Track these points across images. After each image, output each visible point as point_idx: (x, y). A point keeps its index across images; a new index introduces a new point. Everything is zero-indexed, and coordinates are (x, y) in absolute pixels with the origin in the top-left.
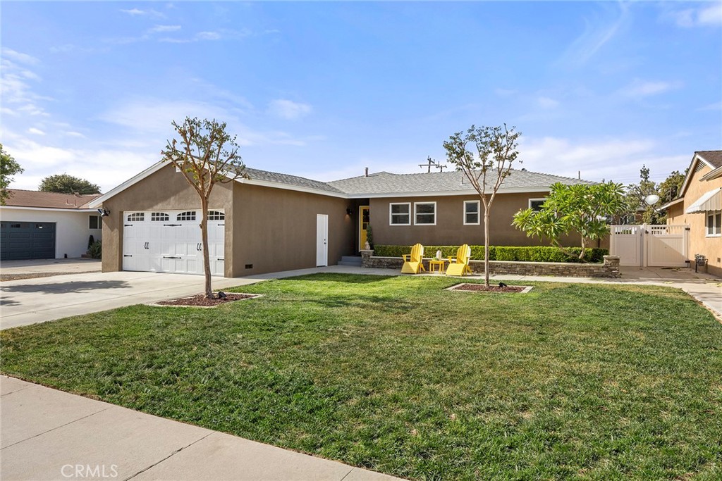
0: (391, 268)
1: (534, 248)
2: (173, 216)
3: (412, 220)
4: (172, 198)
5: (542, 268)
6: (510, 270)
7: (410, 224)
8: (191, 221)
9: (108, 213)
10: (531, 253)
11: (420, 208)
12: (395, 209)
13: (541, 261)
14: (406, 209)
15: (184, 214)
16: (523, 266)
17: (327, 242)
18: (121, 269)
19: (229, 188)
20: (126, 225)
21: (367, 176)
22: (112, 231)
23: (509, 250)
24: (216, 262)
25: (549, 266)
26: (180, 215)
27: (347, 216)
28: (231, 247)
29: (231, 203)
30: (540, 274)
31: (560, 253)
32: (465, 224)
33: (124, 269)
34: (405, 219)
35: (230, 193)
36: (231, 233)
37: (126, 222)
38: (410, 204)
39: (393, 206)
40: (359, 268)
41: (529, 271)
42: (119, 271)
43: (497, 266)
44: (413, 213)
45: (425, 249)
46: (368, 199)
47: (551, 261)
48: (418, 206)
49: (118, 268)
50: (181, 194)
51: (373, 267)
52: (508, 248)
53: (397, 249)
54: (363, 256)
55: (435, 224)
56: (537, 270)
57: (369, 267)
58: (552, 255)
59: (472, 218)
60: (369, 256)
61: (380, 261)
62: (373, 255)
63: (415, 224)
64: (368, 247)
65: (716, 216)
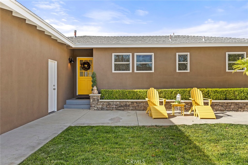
0: (120, 110)
3: (133, 68)
7: (131, 71)
10: (236, 93)
11: (140, 58)
14: (127, 58)
17: (56, 87)
21: (76, 37)
23: (221, 92)
27: (69, 64)
32: (177, 71)
34: (127, 67)
38: (131, 54)
43: (216, 105)
44: (133, 63)
46: (92, 50)
51: (103, 109)
52: (220, 89)
53: (123, 93)
54: (91, 100)
55: (153, 71)
59: (183, 67)
60: (98, 100)
61: (109, 104)
62: (101, 99)
63: (135, 71)
64: (96, 91)
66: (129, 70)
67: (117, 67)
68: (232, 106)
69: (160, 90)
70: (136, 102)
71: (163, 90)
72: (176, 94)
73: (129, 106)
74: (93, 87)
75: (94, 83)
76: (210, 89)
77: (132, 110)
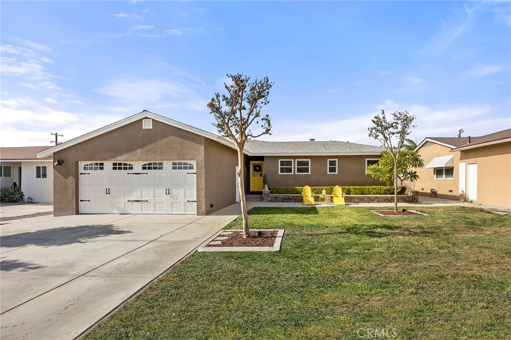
0: (284, 202)
1: (372, 187)
2: (138, 166)
3: (294, 171)
4: (139, 151)
5: (379, 198)
6: (361, 200)
7: (293, 173)
8: (157, 171)
9: (61, 162)
10: (370, 190)
11: (299, 163)
12: (282, 164)
13: (376, 194)
14: (290, 163)
15: (150, 164)
16: (368, 197)
18: (78, 213)
19: (200, 144)
20: (81, 174)
22: (66, 178)
23: (359, 189)
24: (185, 203)
25: (383, 197)
26: (146, 165)
28: (204, 191)
29: (203, 156)
30: (378, 202)
31: (386, 190)
32: (328, 173)
33: (80, 213)
34: (290, 170)
35: (202, 148)
36: (203, 180)
37: (81, 170)
38: (293, 160)
39: (281, 161)
40: (261, 202)
41: (372, 200)
42: (76, 214)
44: (294, 166)
45: (311, 189)
46: (263, 157)
47: (382, 194)
48: (298, 161)
49: (75, 212)
50: (149, 147)
51: (271, 201)
52: (358, 187)
53: (287, 190)
54: (264, 195)
55: (310, 173)
56: (377, 199)
57: (268, 201)
58: (383, 191)
59: (332, 170)
60: (268, 194)
61: (276, 197)
62: (270, 194)
63: (296, 173)
64: (267, 188)
65: (446, 169)
66: (291, 172)
67: (299, 170)
68: (366, 199)
69: (314, 188)
70: (296, 196)
71: (316, 187)
72: (323, 189)
73: (291, 199)
74: (264, 185)
75: (265, 182)
76: (351, 187)
77: (293, 202)
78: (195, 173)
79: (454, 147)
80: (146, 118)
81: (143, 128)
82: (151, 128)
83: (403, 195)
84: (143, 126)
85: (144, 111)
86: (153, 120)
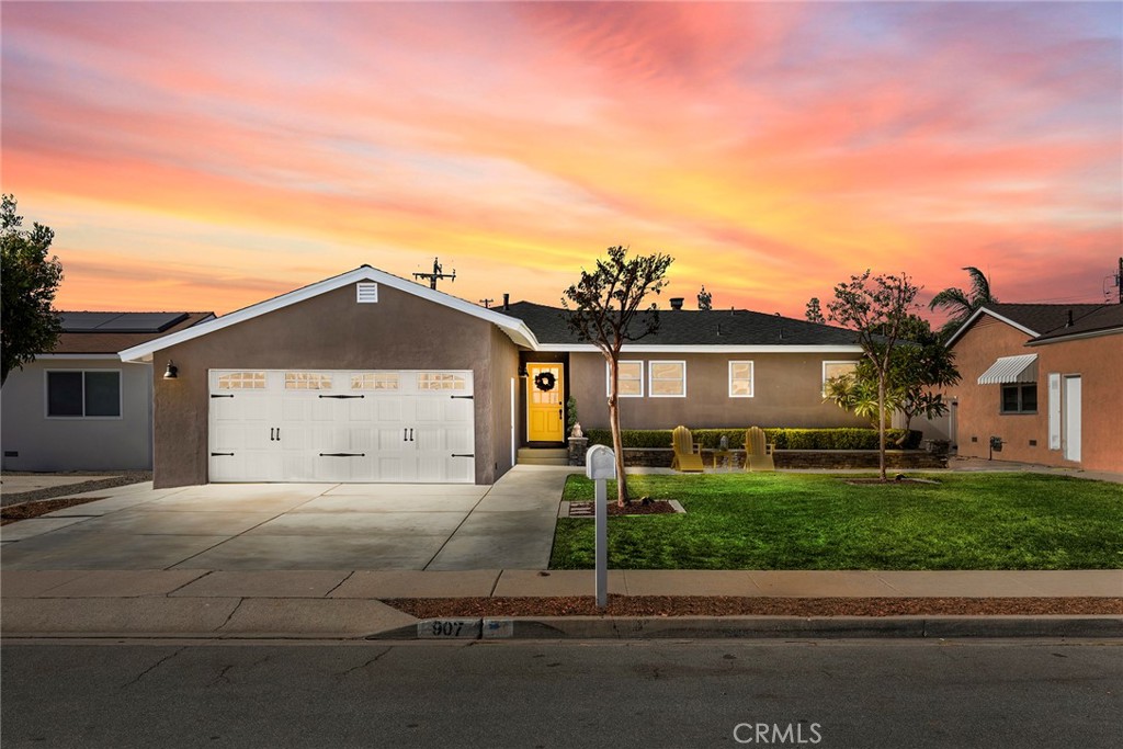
1: (839, 430)
3: (646, 389)
5: (855, 457)
7: (641, 395)
8: (386, 391)
10: (834, 437)
13: (849, 448)
16: (830, 456)
18: (205, 481)
19: (481, 336)
20: (213, 396)
24: (447, 459)
28: (489, 434)
29: (488, 361)
31: (873, 437)
32: (731, 396)
33: (211, 480)
35: (484, 346)
36: (487, 411)
37: (215, 388)
38: (642, 363)
46: (567, 353)
48: (655, 365)
49: (203, 479)
53: (628, 436)
54: (572, 448)
58: (864, 440)
60: (583, 448)
64: (579, 432)
65: (1023, 389)
66: (639, 393)
68: (824, 460)
69: (696, 432)
70: (653, 452)
71: (701, 430)
75: (574, 417)
76: (787, 431)
78: (471, 397)
79: (1037, 335)
80: (366, 280)
81: (359, 301)
82: (376, 301)
83: (913, 451)
84: (358, 296)
85: (362, 267)
86: (379, 284)
